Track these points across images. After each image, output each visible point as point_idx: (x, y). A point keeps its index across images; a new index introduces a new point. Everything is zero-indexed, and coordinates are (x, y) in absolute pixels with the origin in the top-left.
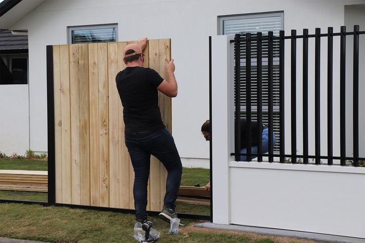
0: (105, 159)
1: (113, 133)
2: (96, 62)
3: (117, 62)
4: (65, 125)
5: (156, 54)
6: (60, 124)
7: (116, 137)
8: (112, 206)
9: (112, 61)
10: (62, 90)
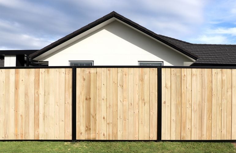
0: (189, 119)
1: (194, 106)
2: (186, 74)
3: (197, 75)
4: (168, 103)
5: (215, 73)
6: (165, 103)
7: (195, 108)
8: (193, 139)
9: (194, 75)
10: (166, 87)
